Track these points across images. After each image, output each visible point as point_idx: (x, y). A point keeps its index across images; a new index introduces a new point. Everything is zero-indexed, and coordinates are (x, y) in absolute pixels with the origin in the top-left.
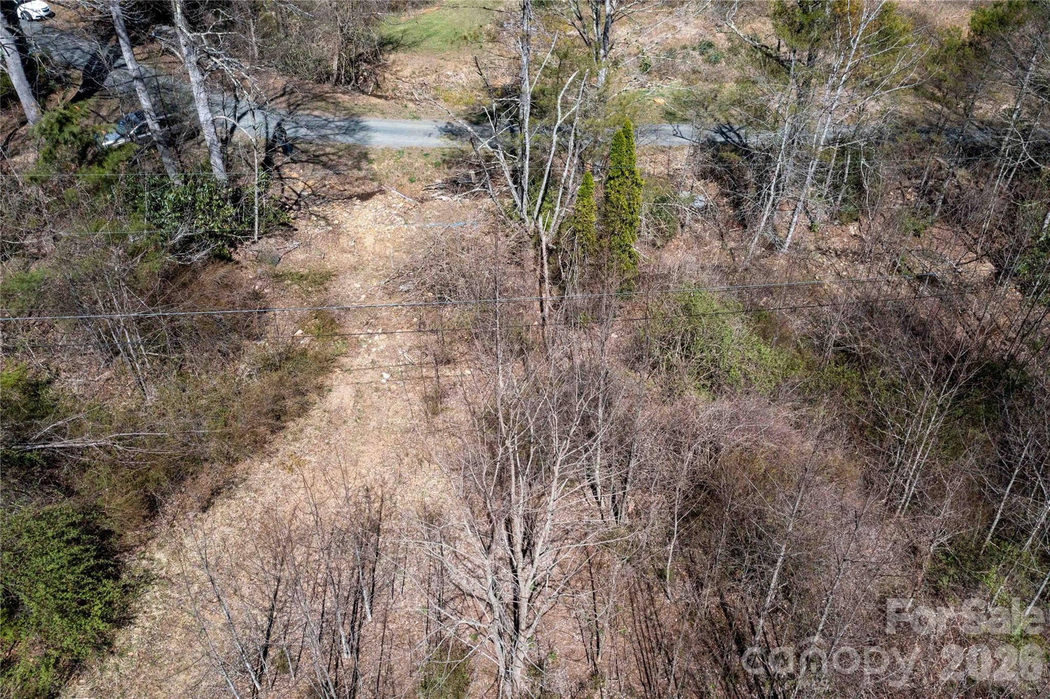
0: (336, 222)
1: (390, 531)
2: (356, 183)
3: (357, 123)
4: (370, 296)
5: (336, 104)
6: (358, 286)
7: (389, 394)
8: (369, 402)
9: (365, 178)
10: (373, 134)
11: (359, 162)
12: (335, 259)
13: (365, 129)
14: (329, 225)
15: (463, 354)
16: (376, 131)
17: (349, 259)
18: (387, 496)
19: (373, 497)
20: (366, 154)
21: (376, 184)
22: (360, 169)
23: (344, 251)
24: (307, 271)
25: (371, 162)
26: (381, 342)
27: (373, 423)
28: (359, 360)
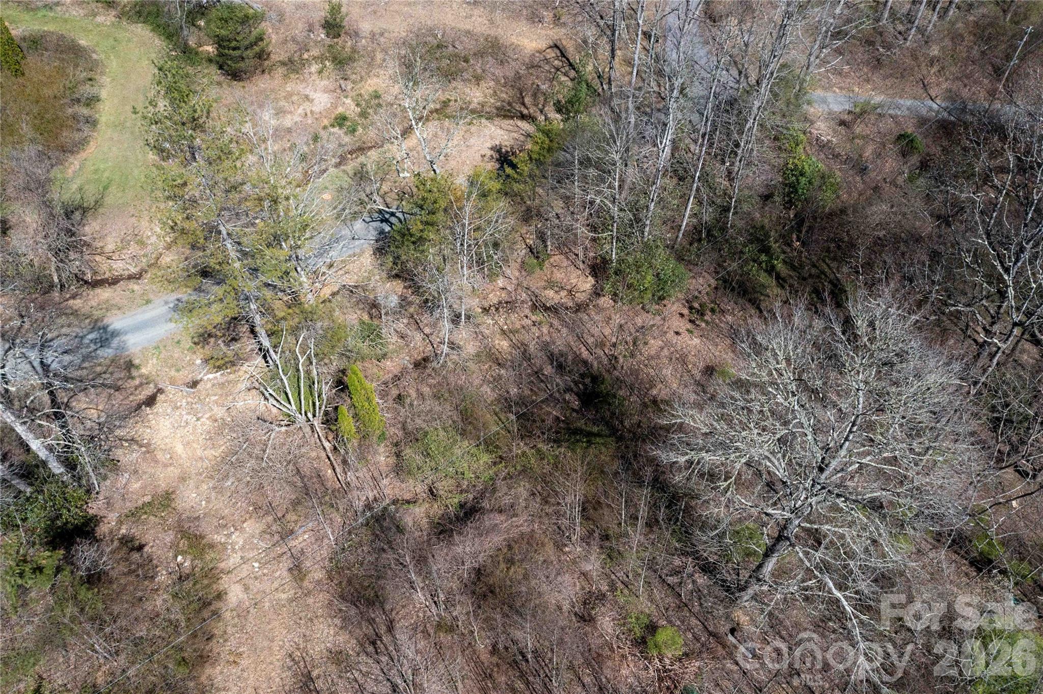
0: (145, 441)
1: (318, 677)
2: (138, 392)
3: (105, 328)
4: (208, 500)
5: (75, 313)
6: (194, 495)
7: (266, 578)
8: (255, 590)
9: (141, 384)
10: (124, 338)
11: (129, 371)
12: (164, 478)
13: (115, 334)
14: (141, 446)
15: (296, 522)
16: (126, 333)
17: (173, 472)
18: (304, 655)
19: (297, 659)
20: (130, 361)
21: (152, 385)
22: (133, 378)
23: (165, 466)
24: (149, 497)
25: (137, 367)
26: (237, 539)
27: (267, 604)
28: (232, 561)
